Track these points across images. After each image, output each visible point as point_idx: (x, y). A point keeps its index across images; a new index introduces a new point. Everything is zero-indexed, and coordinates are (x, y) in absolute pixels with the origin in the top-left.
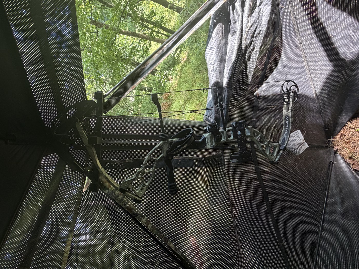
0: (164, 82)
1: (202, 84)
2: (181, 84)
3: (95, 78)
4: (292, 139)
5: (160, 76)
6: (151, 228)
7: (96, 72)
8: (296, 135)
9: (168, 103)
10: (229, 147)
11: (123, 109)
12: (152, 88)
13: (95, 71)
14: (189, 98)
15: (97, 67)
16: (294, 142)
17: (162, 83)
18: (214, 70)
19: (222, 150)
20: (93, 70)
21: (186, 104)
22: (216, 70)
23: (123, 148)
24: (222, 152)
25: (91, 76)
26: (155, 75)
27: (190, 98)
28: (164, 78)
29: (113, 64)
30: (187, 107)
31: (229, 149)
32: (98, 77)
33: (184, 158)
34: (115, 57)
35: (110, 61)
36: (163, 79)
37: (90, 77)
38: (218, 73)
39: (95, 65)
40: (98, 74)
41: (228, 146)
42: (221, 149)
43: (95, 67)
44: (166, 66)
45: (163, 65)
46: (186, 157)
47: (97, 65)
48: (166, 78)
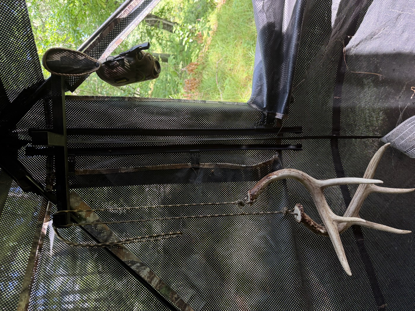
0: (189, 43)
1: (251, 43)
2: (217, 46)
3: (74, 41)
4: (407, 130)
5: (181, 33)
6: (157, 285)
7: (75, 31)
8: (413, 124)
9: (196, 80)
10: (291, 147)
11: (123, 92)
12: (169, 55)
13: (73, 29)
14: (230, 70)
15: (75, 22)
16: (410, 136)
17: (185, 44)
18: (265, 10)
19: (280, 152)
20: (70, 28)
21: (226, 79)
22: (267, 10)
23: (110, 151)
24: (280, 156)
25: (68, 38)
26: (173, 31)
27: (233, 69)
28: (188, 37)
29: (101, 15)
30: (226, 84)
31: (291, 149)
32: (78, 38)
33: (220, 166)
34: (103, 4)
35: (97, 11)
36: (186, 39)
37: (66, 39)
38: (272, 14)
39: (72, 18)
40: (78, 33)
41: (289, 145)
42: (277, 151)
43: (72, 22)
44: (192, 16)
45: (187, 14)
46: (223, 165)
47: (76, 18)
48: (192, 36)
